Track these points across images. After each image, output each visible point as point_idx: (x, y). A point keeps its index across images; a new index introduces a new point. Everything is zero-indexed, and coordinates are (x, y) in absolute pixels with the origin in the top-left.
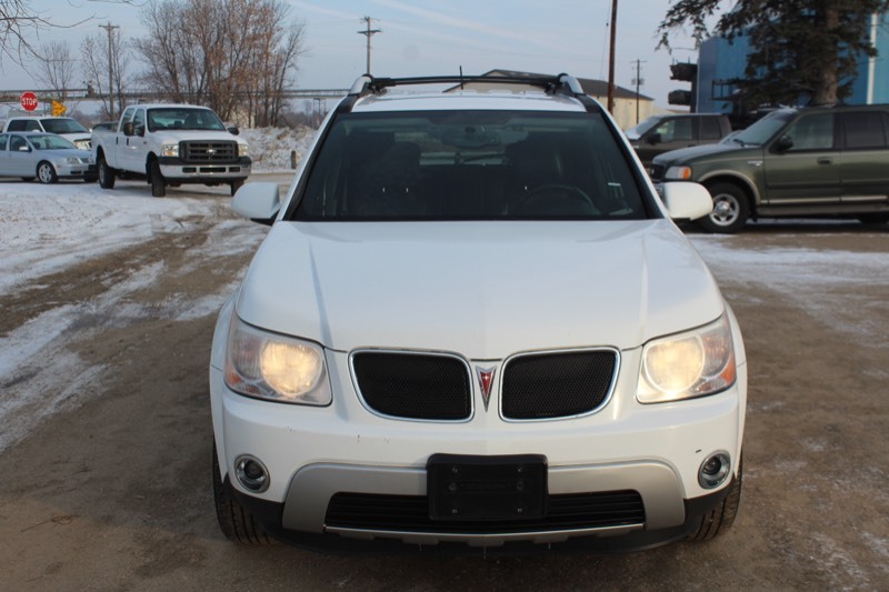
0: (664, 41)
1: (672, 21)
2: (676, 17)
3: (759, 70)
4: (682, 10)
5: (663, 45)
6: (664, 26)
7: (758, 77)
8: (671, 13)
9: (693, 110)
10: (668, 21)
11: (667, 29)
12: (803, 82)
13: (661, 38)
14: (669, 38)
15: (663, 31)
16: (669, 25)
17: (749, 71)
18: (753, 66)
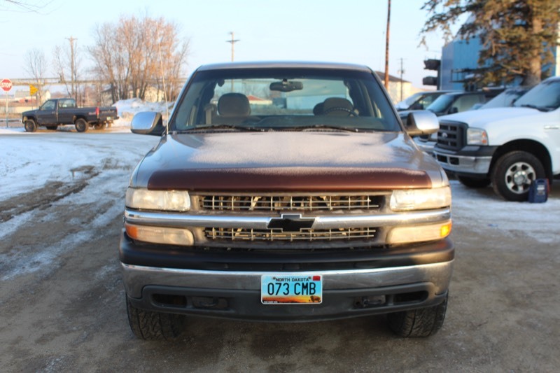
0: (423, 42)
1: (429, 28)
2: (431, 25)
3: (487, 61)
4: (435, 21)
5: (422, 45)
6: (423, 31)
7: (486, 66)
8: (428, 23)
9: (438, 89)
10: (426, 28)
11: (425, 34)
12: (518, 69)
13: (421, 39)
14: (426, 40)
15: (422, 35)
16: (427, 31)
17: (481, 62)
18: (484, 58)
